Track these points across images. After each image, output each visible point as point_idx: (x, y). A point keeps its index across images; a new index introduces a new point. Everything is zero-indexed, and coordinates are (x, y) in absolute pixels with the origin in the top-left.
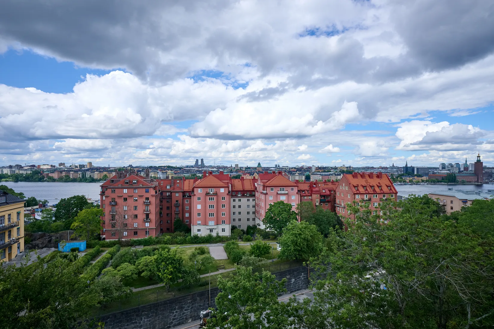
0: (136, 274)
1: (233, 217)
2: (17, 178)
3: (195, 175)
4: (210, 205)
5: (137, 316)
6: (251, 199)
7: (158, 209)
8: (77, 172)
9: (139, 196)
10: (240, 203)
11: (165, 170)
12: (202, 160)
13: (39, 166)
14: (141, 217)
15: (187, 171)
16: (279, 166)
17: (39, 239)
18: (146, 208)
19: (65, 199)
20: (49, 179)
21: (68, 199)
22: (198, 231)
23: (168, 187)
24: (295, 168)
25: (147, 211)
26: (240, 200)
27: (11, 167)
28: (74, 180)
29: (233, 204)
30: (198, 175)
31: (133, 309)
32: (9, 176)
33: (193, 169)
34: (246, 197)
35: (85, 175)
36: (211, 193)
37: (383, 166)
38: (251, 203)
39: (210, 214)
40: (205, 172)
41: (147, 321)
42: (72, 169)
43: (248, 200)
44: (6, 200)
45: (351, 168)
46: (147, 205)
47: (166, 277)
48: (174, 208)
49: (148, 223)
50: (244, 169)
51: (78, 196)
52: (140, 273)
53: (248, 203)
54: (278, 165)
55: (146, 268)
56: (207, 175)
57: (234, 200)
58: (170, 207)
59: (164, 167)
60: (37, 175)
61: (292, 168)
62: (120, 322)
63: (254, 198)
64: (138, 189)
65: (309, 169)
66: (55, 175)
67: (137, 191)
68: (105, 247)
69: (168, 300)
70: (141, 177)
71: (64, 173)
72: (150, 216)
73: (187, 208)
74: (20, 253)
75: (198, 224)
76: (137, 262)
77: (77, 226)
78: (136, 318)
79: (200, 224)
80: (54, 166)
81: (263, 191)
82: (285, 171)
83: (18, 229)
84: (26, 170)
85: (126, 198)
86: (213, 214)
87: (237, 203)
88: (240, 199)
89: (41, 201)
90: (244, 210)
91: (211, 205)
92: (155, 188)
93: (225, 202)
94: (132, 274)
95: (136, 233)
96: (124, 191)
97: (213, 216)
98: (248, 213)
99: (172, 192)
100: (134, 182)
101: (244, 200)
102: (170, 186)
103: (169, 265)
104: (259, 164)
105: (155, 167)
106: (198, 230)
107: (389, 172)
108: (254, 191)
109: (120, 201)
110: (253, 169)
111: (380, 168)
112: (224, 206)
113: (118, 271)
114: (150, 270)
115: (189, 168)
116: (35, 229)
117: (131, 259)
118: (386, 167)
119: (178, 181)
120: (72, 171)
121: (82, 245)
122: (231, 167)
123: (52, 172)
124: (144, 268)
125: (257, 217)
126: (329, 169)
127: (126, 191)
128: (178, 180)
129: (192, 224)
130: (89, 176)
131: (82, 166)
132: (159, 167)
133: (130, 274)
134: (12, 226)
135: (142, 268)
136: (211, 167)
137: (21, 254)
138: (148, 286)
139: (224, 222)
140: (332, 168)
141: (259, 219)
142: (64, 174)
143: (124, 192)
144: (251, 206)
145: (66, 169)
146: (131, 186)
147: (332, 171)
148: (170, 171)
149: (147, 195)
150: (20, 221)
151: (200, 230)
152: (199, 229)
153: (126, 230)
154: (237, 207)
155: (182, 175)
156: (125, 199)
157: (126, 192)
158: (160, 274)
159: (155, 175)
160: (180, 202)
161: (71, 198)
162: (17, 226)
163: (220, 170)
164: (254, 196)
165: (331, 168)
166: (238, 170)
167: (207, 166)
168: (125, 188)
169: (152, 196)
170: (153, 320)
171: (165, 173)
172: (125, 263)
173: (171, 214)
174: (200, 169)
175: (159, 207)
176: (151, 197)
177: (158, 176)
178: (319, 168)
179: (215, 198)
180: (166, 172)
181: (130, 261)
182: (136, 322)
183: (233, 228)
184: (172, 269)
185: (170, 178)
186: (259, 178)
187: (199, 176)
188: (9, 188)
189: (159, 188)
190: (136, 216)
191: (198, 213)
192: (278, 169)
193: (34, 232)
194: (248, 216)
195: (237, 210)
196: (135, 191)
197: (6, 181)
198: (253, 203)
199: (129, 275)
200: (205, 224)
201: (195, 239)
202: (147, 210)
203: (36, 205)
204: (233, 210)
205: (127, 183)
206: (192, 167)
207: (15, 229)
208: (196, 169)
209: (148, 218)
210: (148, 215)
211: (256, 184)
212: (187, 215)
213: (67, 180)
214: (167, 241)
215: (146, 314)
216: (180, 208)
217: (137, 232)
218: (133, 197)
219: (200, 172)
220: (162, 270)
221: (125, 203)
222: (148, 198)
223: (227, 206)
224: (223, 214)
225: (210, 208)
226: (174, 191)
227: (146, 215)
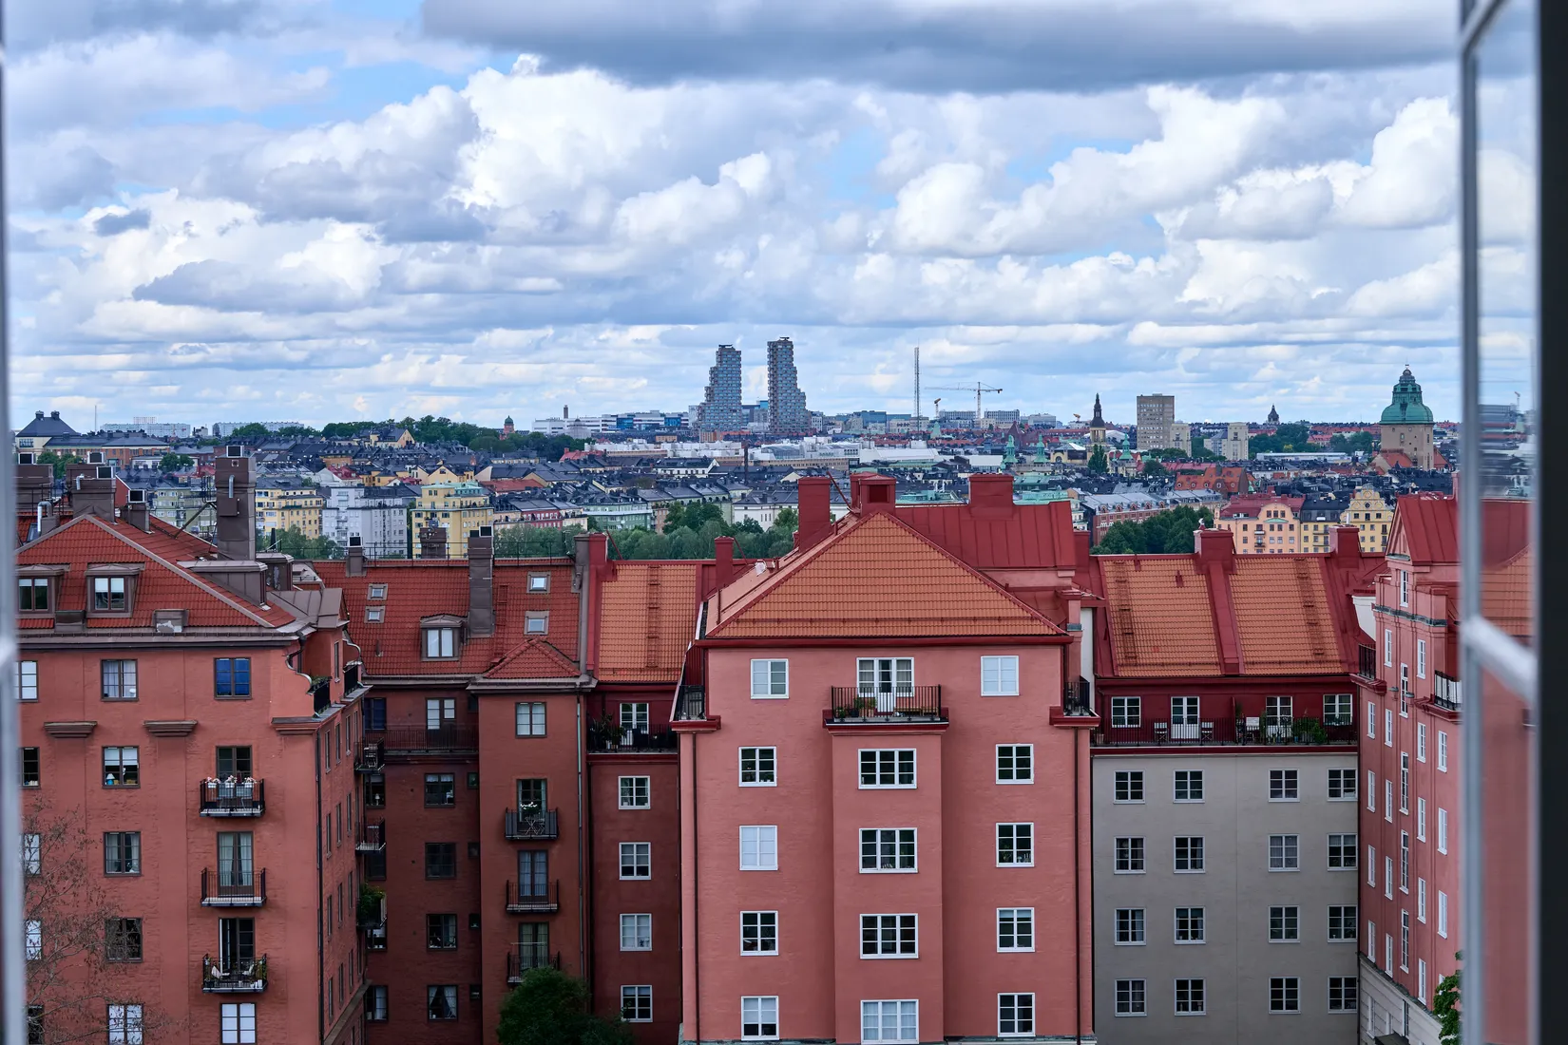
1: (1119, 960)
3: (712, 512)
4: (869, 835)
6: (1313, 771)
7: (342, 865)
9: (157, 731)
10: (1190, 818)
11: (390, 461)
12: (780, 354)
14: (181, 941)
15: (624, 477)
18: (227, 855)
23: (433, 637)
25: (237, 886)
26: (1189, 785)
29: (1114, 819)
30: (739, 516)
33: (687, 449)
34: (1259, 744)
36: (886, 702)
38: (1318, 810)
39: (870, 920)
40: (816, 487)
43: (1284, 784)
46: (237, 826)
48: (495, 858)
49: (248, 1010)
50: (1235, 450)
53: (1285, 817)
56: (839, 512)
57: (1130, 787)
58: (461, 855)
59: (386, 430)
63: (1345, 763)
64: (147, 664)
67: (130, 679)
70: (173, 539)
72: (268, 941)
73: (633, 855)
75: (752, 1027)
79: (769, 1029)
81: (1441, 687)
85: (31, 757)
86: (908, 921)
87: (1159, 816)
88: (1189, 765)
90: (1236, 886)
91: (888, 835)
92: (307, 652)
93: (1034, 796)
97: (908, 948)
98: (1284, 922)
99: (473, 698)
100: (101, 585)
101: (1237, 784)
102: (462, 635)
104: (1405, 389)
105: (292, 431)
108: (1344, 685)
110: (1339, 444)
112: (1015, 841)
115: (641, 447)
119: (539, 583)
122: (1098, 422)
125: (1379, 967)
127: (27, 684)
128: (537, 568)
129: (687, 1031)
132: (331, 430)
136: (876, 429)
139: (1018, 1013)
141: (1405, 985)
144: (1312, 851)
146: (72, 634)
148: (443, 480)
149: (233, 724)
154: (1159, 852)
155: (574, 519)
156: (21, 767)
157: (28, 693)
159: (296, 518)
160: (563, 797)
163: (977, 460)
164: (1346, 736)
166: (1172, 454)
167: (829, 422)
169: (286, 730)
171: (393, 492)
173: (476, 917)
174: (761, 454)
175: (350, 846)
176: (277, 740)
177: (329, 527)
179: (926, 752)
180: (408, 490)
185: (456, 549)
186: (1402, 546)
187: (751, 526)
189: (349, 653)
190: (129, 934)
191: (750, 919)
194: (1283, 959)
195: (1160, 887)
196: (112, 680)
198: (1339, 816)
200: (828, 1025)
202: (237, 876)
204: (1116, 889)
205: (35, 599)
206: (675, 427)
208: (717, 450)
209: (248, 952)
210: (248, 925)
211: (1363, 606)
212: (635, 934)
216: (565, 861)
218: (96, 746)
219: (760, 481)
222: (244, 753)
223: (1050, 840)
224: (1006, 928)
225: (869, 862)
226: (497, 681)
227: (230, 926)
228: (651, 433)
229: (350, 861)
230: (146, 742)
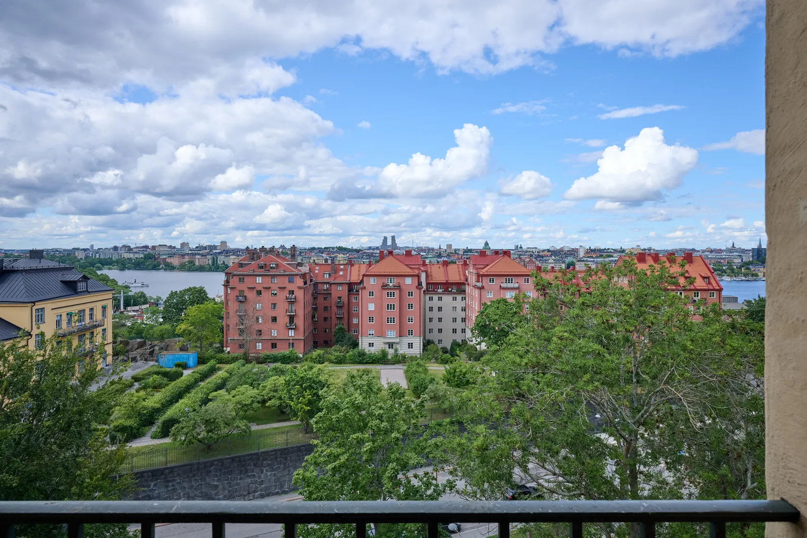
0: (258, 402)
1: (429, 326)
2: (123, 265)
4: (388, 305)
5: (255, 465)
6: (459, 297)
7: (309, 309)
8: (206, 256)
9: (280, 288)
10: (440, 304)
11: (333, 253)
12: (393, 238)
13: (154, 248)
14: (283, 320)
15: (368, 255)
16: (521, 247)
17: (138, 348)
18: (290, 307)
19: (177, 292)
20: (165, 266)
21: (181, 292)
22: (370, 346)
23: (325, 275)
24: (549, 251)
25: (292, 312)
26: (440, 299)
27: (115, 248)
28: (201, 269)
31: (248, 455)
32: (113, 262)
33: (378, 251)
34: (451, 293)
35: (217, 260)
36: (391, 285)
37: (713, 248)
38: (459, 303)
39: (388, 318)
41: (271, 475)
42: (199, 252)
43: (455, 299)
44: (87, 287)
45: (652, 251)
46: (292, 303)
47: (302, 408)
48: (334, 308)
49: (293, 331)
50: (461, 253)
51: (195, 288)
52: (264, 402)
53: (455, 304)
54: (519, 246)
55: (275, 394)
57: (431, 299)
58: (329, 308)
59: (333, 248)
60: (150, 260)
61: (544, 251)
62: (231, 472)
63: (463, 296)
64: (278, 277)
65: (573, 252)
66: (175, 261)
67: (276, 280)
68: (224, 363)
69: (304, 446)
71: (186, 257)
72: (296, 320)
73: (355, 309)
74: (107, 366)
75: (370, 335)
76: (262, 385)
77: (184, 331)
78: (253, 469)
79: (373, 335)
80: (174, 247)
81: (476, 283)
82: (531, 256)
83: (104, 330)
84: (136, 253)
85: (261, 291)
86: (394, 318)
87: (435, 303)
88: (440, 296)
89: (153, 298)
90: (447, 314)
91: (391, 305)
92: (303, 276)
93: (414, 299)
94: (253, 402)
95: (274, 346)
96: (257, 280)
97: (394, 322)
98: (455, 320)
99: (331, 285)
100: (271, 266)
101: (447, 299)
102: (330, 275)
103: (305, 390)
104: (487, 244)
105: (319, 248)
106: (370, 344)
107: (723, 259)
108: (464, 284)
109: (251, 295)
110: (475, 251)
111: (708, 251)
112: (410, 306)
113: (234, 397)
114: (280, 398)
115: (372, 251)
116: (133, 335)
117: (254, 380)
118: (720, 250)
119: (342, 267)
120: (199, 254)
121: (191, 359)
122: (440, 248)
123: (171, 257)
124: (272, 394)
125: (468, 327)
126: (611, 252)
127: (260, 280)
128: (342, 265)
129: (360, 335)
130: (222, 262)
131: (213, 247)
132: (325, 248)
133: (249, 402)
134: (95, 325)
135: (268, 393)
136: (407, 249)
137: (107, 368)
138: (277, 422)
139: (410, 333)
140: (615, 250)
142: (187, 259)
143: (257, 282)
144: (459, 309)
145: (190, 252)
146: (267, 273)
147: (615, 255)
148: (341, 255)
149: (291, 287)
150: (106, 320)
151: (373, 344)
152: (371, 342)
153: (262, 341)
154: (435, 309)
155: (361, 262)
156: (259, 293)
157: (260, 282)
158: (292, 404)
160: (345, 299)
161: (185, 291)
162: (101, 326)
163: (422, 254)
164: (464, 292)
165: (613, 251)
166: (451, 253)
167: (400, 248)
168: (259, 276)
169: (300, 288)
170: (280, 474)
171: (333, 257)
172: (244, 386)
173: (331, 318)
175: (311, 306)
176: (298, 289)
178: (590, 252)
179: (397, 292)
180: (336, 257)
181: (252, 383)
182: (254, 476)
183: (427, 344)
184: (310, 396)
186: (471, 262)
188: (111, 278)
189: (311, 277)
190: (274, 319)
191: (370, 318)
192: (519, 253)
193: (131, 338)
194: (454, 326)
195: (435, 314)
196: (273, 280)
197: (109, 269)
198: (463, 304)
199: (247, 403)
200: (381, 334)
201: (359, 356)
202: (292, 310)
203: (145, 303)
204: (429, 315)
205: (261, 267)
206: (377, 248)
207: (100, 329)
209: (293, 322)
210: (293, 317)
211: (467, 272)
212: (354, 321)
213: (191, 268)
214: (316, 358)
215: (269, 465)
216: (345, 310)
217: (276, 344)
218: (271, 289)
220: (295, 397)
221: (259, 298)
222: (293, 291)
223: (416, 306)
224: (409, 319)
225: (388, 309)
226: (335, 282)
227: (290, 318)
228: (374, 249)
229: (311, 309)
230: (278, 289)
